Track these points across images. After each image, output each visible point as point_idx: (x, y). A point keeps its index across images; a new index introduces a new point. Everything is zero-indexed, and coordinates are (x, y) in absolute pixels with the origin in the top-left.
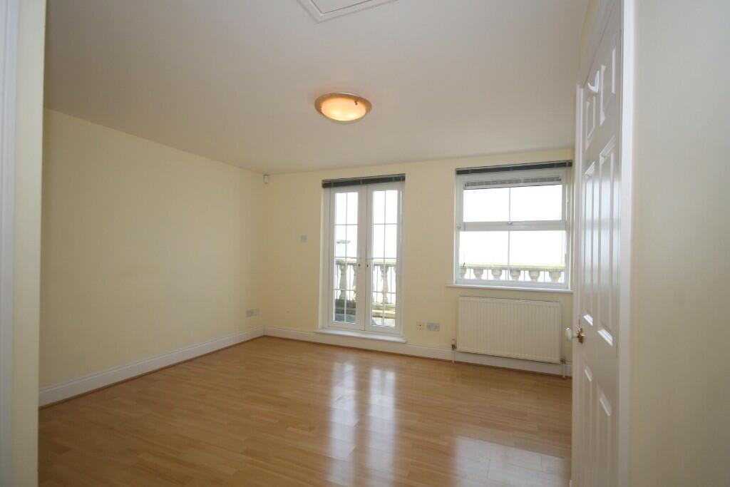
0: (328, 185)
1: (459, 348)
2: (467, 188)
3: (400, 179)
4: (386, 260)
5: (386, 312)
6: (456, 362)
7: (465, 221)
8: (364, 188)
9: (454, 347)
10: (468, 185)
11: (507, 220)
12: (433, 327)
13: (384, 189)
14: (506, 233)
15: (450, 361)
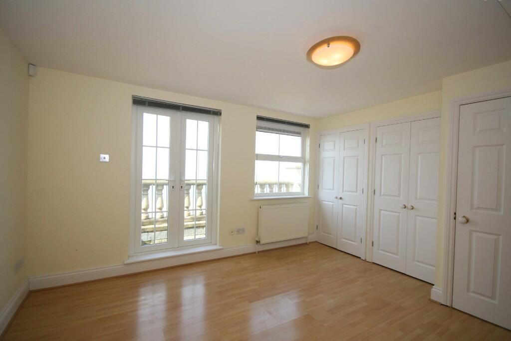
0: (139, 102)
1: (262, 242)
2: (258, 130)
3: (217, 113)
4: (198, 181)
5: (197, 222)
6: (259, 252)
7: (256, 153)
8: (179, 114)
9: (258, 242)
10: (259, 128)
11: (277, 154)
12: (240, 231)
13: (197, 120)
14: (277, 162)
15: (255, 253)
